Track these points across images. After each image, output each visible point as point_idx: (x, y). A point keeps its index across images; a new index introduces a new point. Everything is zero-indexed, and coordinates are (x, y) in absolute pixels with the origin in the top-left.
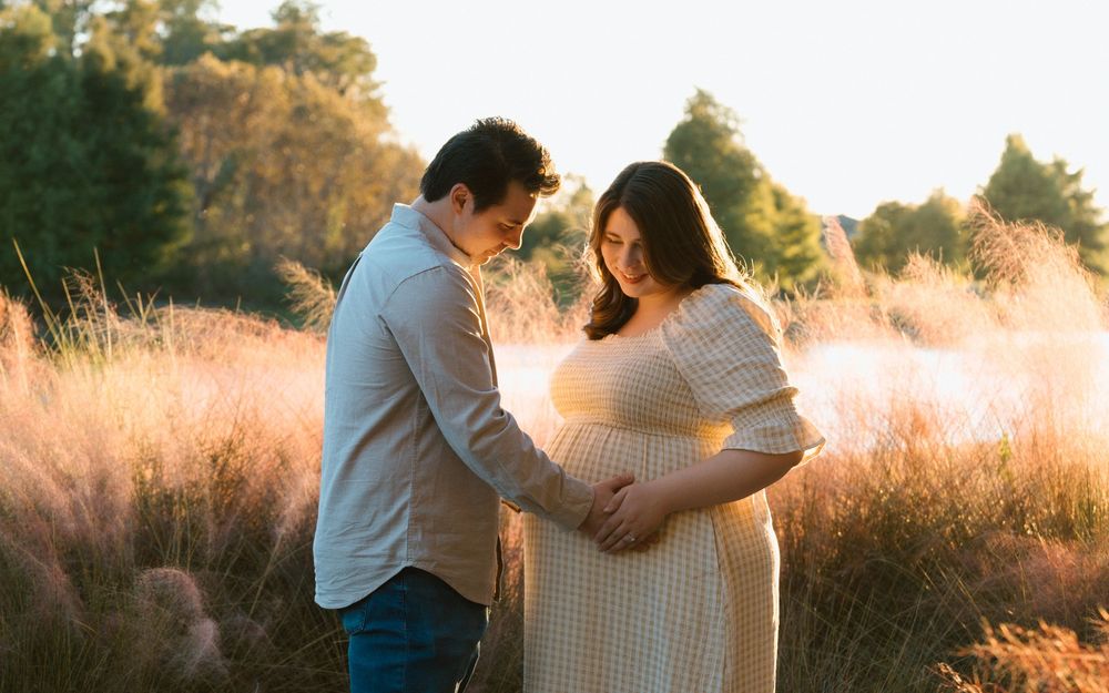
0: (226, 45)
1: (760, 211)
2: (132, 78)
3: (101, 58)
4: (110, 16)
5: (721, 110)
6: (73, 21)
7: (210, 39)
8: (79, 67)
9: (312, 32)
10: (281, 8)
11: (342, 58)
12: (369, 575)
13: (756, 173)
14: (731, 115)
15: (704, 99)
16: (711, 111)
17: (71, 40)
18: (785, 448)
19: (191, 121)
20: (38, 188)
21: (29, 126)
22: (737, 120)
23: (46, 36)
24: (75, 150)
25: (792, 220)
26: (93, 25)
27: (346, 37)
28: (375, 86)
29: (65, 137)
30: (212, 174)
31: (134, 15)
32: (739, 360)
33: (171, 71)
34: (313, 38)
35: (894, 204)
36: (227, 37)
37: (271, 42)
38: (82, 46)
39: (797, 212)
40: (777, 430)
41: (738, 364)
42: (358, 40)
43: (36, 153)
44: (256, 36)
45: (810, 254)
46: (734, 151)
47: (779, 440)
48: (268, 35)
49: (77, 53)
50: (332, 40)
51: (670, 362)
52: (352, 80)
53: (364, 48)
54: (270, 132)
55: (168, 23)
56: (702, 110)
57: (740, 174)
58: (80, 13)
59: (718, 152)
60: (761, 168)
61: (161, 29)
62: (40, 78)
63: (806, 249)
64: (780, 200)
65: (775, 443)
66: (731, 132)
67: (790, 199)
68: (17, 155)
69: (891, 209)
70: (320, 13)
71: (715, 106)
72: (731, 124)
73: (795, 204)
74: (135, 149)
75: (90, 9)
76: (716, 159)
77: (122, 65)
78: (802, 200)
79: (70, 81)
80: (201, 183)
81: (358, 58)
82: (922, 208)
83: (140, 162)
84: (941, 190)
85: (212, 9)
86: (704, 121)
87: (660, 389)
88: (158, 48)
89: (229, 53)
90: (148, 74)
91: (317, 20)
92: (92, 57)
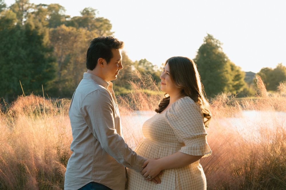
0: (68, 22)
1: (227, 71)
2: (40, 32)
3: (31, 26)
4: (33, 13)
5: (215, 41)
6: (22, 15)
7: (63, 20)
8: (24, 28)
9: (93, 18)
10: (84, 10)
11: (101, 26)
12: (79, 183)
13: (226, 60)
14: (218, 42)
15: (210, 37)
16: (212, 41)
17: (22, 20)
18: (197, 154)
19: (57, 44)
20: (12, 64)
21: (9, 45)
22: (220, 44)
23: (15, 19)
24: (23, 53)
25: (236, 73)
26: (28, 15)
27: (103, 19)
28: (112, 33)
29: (20, 49)
30: (63, 60)
31: (41, 13)
32: (185, 124)
33: (52, 29)
34: (93, 19)
35: (267, 68)
36: (67, 19)
37: (81, 21)
38: (25, 22)
39: (238, 71)
40: (195, 148)
41: (185, 125)
42: (106, 20)
43: (11, 53)
44: (76, 19)
45: (242, 84)
46: (219, 53)
47: (195, 151)
48: (80, 18)
49: (23, 24)
50: (99, 20)
51: (166, 122)
52: (105, 32)
53: (108, 22)
54: (81, 47)
55: (50, 15)
56: (209, 41)
57: (221, 60)
58: (24, 12)
59: (214, 53)
60: (227, 58)
61: (48, 17)
62: (13, 32)
63: (240, 82)
64: (233, 67)
65: (194, 152)
66: (218, 47)
67: (236, 67)
68: (5, 54)
69: (266, 70)
70: (96, 12)
71: (213, 39)
72: (218, 45)
73: (237, 69)
74: (41, 53)
75: (27, 11)
76: (214, 56)
77: (37, 28)
78: (239, 68)
79: (21, 33)
80: (60, 62)
81: (106, 25)
82: (275, 70)
83: (42, 56)
84: (281, 64)
85: (63, 11)
86: (210, 44)
87: (162, 131)
88: (47, 23)
89: (69, 24)
90: (45, 30)
91: (95, 14)
92: (28, 25)
